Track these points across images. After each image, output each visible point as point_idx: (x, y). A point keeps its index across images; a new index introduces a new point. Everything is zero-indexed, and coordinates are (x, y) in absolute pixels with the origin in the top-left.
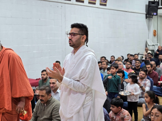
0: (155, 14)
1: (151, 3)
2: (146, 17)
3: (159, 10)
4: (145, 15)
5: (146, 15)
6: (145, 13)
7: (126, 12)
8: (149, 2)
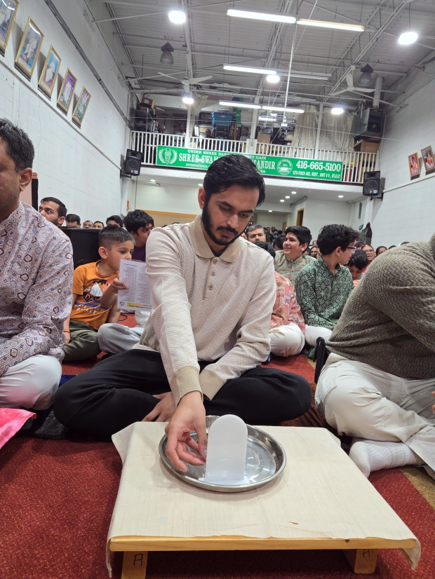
0: (136, 172)
1: (130, 153)
2: (121, 176)
3: (142, 168)
4: (119, 171)
5: (121, 171)
6: (120, 168)
7: (102, 153)
8: (128, 150)
